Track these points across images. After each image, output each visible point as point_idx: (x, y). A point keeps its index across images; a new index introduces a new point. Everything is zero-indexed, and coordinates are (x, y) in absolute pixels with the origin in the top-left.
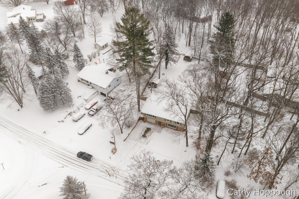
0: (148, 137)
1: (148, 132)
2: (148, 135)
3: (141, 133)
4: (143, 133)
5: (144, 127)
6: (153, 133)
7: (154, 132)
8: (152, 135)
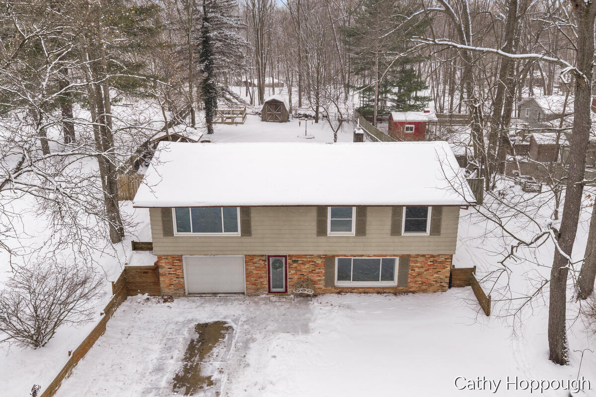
0: (224, 378)
1: (215, 351)
2: (217, 364)
3: (159, 369)
4: (174, 365)
5: (173, 326)
6: (251, 345)
7: (258, 336)
8: (252, 356)
